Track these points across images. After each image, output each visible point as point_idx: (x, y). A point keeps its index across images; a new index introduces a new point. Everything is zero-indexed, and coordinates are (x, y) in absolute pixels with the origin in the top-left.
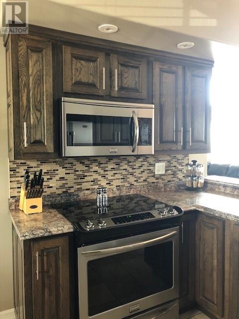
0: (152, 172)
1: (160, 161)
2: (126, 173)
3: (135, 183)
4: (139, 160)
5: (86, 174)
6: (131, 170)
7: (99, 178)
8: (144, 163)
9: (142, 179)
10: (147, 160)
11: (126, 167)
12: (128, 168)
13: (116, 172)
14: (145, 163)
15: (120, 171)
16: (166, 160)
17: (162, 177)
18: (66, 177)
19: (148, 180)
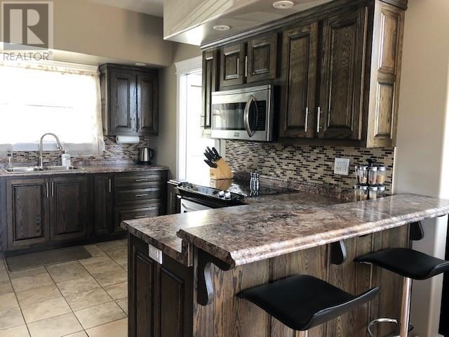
0: (329, 169)
1: (343, 155)
2: (300, 165)
3: (309, 180)
4: (315, 151)
5: (266, 159)
6: (304, 163)
7: (275, 164)
8: (320, 156)
9: (317, 176)
10: (325, 151)
11: (299, 157)
12: (302, 159)
13: (289, 161)
14: (322, 156)
15: (294, 162)
16: (352, 156)
17: (343, 180)
18: (253, 158)
19: (324, 179)
